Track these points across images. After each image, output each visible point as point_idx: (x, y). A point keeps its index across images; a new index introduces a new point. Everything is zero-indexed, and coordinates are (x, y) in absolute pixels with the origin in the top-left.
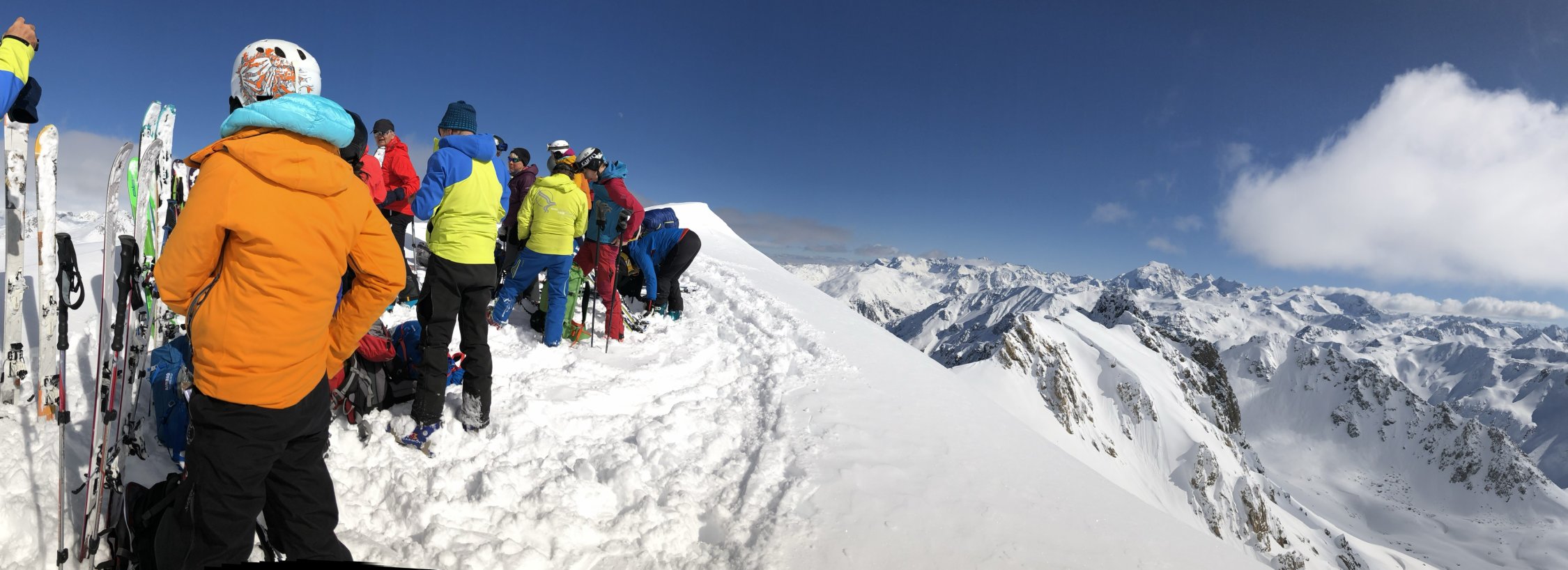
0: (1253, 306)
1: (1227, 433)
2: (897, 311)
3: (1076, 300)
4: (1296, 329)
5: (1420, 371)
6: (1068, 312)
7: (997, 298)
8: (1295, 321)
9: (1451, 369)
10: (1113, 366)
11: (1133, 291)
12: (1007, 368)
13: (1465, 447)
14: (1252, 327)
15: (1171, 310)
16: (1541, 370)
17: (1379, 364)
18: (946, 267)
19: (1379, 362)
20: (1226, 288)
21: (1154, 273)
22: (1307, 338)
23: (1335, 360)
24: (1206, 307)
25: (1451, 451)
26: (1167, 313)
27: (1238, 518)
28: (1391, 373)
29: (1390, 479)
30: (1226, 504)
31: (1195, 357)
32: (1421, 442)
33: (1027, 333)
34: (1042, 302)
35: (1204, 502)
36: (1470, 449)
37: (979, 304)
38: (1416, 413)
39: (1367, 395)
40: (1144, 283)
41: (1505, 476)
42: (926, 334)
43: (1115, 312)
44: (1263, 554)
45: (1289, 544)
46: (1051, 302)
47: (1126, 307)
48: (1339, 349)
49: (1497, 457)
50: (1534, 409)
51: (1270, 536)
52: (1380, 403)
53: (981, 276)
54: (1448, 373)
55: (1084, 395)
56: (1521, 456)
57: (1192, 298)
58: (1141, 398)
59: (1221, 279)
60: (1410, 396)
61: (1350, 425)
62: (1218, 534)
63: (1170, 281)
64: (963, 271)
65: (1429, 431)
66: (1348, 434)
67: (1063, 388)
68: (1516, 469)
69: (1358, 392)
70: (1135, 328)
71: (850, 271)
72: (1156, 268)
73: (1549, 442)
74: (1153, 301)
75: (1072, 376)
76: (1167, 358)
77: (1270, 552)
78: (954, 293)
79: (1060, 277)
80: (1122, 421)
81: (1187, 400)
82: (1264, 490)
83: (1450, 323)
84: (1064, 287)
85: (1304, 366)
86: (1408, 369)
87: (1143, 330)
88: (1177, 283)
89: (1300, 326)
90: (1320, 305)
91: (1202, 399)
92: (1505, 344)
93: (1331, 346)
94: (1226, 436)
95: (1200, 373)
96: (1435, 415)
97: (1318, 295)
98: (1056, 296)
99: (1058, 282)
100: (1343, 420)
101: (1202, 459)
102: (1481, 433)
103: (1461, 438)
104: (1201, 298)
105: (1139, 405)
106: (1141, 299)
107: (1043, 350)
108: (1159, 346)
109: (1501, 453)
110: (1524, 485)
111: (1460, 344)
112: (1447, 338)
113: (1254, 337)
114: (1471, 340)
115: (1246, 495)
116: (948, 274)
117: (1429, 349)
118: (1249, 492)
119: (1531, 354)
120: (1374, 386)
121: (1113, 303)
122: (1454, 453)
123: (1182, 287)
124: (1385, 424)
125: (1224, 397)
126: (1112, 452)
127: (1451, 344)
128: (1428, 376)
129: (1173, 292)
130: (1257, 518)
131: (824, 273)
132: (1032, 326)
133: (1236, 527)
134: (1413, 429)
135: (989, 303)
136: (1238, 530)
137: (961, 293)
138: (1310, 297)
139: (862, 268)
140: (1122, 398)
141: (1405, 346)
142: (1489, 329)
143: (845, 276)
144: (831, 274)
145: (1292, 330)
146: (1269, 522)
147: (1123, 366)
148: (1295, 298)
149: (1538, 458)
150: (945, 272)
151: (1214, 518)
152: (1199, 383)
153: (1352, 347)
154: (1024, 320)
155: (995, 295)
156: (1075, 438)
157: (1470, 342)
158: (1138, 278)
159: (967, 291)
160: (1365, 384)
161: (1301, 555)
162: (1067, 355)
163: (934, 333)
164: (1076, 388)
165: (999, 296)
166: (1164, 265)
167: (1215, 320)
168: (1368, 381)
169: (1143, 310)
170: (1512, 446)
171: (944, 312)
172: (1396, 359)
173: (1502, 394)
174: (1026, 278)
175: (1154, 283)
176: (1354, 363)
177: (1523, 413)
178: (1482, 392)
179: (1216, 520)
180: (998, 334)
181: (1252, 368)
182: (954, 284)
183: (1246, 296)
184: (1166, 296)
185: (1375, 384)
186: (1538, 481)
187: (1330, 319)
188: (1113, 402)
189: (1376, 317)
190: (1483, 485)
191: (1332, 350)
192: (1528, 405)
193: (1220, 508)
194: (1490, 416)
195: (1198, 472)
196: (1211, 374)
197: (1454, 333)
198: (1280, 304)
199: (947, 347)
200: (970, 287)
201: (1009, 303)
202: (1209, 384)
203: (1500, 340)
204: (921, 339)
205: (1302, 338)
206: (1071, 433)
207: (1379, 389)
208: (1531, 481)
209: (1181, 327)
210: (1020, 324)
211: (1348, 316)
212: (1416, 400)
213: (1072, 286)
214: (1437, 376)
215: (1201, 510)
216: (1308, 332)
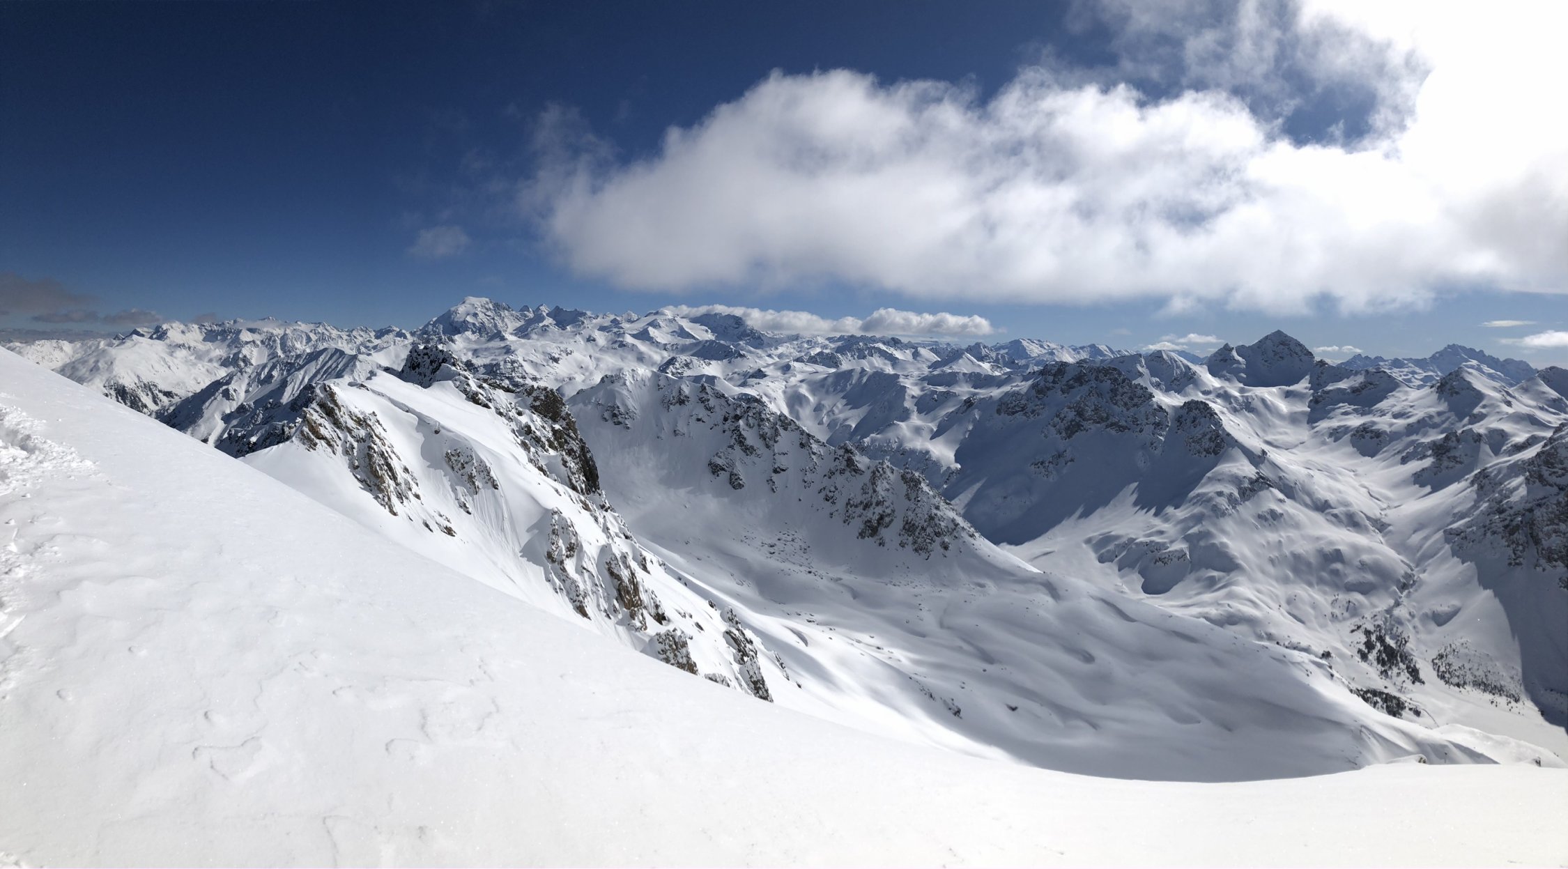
0: (601, 338)
1: (583, 494)
2: (168, 394)
3: (382, 359)
4: (659, 362)
5: (815, 406)
6: (375, 375)
7: (291, 368)
8: (656, 352)
9: (853, 401)
10: (437, 432)
11: (448, 338)
12: (311, 450)
13: (874, 496)
14: (602, 365)
15: (499, 355)
16: (965, 398)
17: (765, 399)
18: (224, 333)
19: (764, 396)
20: (566, 319)
21: (473, 311)
22: (672, 372)
23: (710, 397)
24: (542, 346)
25: (857, 501)
26: (495, 360)
27: (606, 594)
28: (780, 410)
29: (784, 537)
30: (589, 578)
31: (535, 409)
32: (820, 492)
33: (332, 406)
34: (346, 366)
35: (564, 578)
36: (880, 497)
37: (270, 376)
38: (813, 456)
39: (751, 438)
40: (462, 326)
41: (923, 529)
42: (209, 419)
43: (431, 367)
44: (637, 633)
45: (669, 621)
46: (354, 365)
47: (443, 360)
48: (713, 383)
49: (914, 506)
50: (957, 447)
51: (645, 612)
52: (768, 446)
53: (269, 342)
54: (849, 407)
55: (406, 470)
56: (942, 503)
57: (523, 337)
58: (476, 464)
59: (557, 308)
60: (804, 437)
61: (732, 474)
62: (585, 614)
63: (493, 319)
64: (246, 336)
65: (830, 478)
66: (731, 487)
67: (379, 465)
68: (936, 520)
69: (741, 434)
70: (458, 383)
71: (100, 348)
72: (473, 305)
73: (977, 486)
74: (475, 346)
75: (389, 450)
76: (501, 414)
77: (646, 631)
78: (238, 366)
79: (362, 333)
80: (456, 494)
81: (531, 461)
82: (634, 559)
83: (849, 345)
84: (368, 344)
85: (671, 406)
86: (801, 404)
87: (468, 385)
88: (503, 321)
89: (663, 358)
90: (687, 330)
91: (549, 457)
92: (919, 369)
93: (704, 379)
94: (583, 498)
95: (543, 427)
96: (836, 459)
97: (682, 318)
98: (361, 357)
99: (361, 339)
100: (723, 469)
101: (556, 527)
102: (892, 477)
103: (869, 485)
104: (534, 336)
105: (474, 473)
106: (460, 347)
107: (351, 424)
108: (490, 400)
109: (919, 501)
110: (946, 540)
111: (863, 370)
112: (847, 363)
113: (606, 376)
114: (877, 365)
115: (613, 566)
116: (227, 342)
117: (825, 379)
118: (616, 562)
119: (952, 379)
120: (759, 425)
121: (426, 357)
122: (861, 503)
123: (509, 325)
124: (775, 471)
125: (575, 452)
126: (449, 531)
127: (852, 371)
128: (825, 412)
129: (499, 332)
130: (628, 592)
131: (66, 351)
132: (336, 397)
133: (604, 605)
134: (809, 477)
135: (282, 374)
136: (606, 607)
137: (246, 365)
138: (673, 321)
139: (116, 342)
140: (453, 468)
141: (796, 376)
142: (899, 351)
143: (95, 354)
144: (75, 352)
145: (653, 364)
146: (643, 596)
147: (449, 431)
148: (654, 324)
149: (963, 505)
150: (224, 340)
151: (578, 596)
152: (543, 439)
153: (730, 380)
154: (326, 391)
155: (287, 363)
156: (400, 520)
157: (875, 367)
158: (453, 322)
159: (253, 362)
160: (748, 425)
161: (683, 632)
162: (379, 426)
163: (218, 417)
164: (394, 463)
165: (294, 364)
166: (484, 300)
167: (556, 360)
168: (751, 421)
169: (464, 360)
170: (931, 493)
171: (227, 390)
172: (784, 392)
173: (917, 430)
174: (322, 338)
175: (474, 324)
176: (734, 399)
177: (943, 452)
178: (893, 427)
179: (581, 598)
180: (297, 411)
181: (607, 415)
182: (236, 355)
183: (591, 326)
184: (491, 339)
185: (761, 423)
186: (964, 534)
187: (700, 347)
188: (443, 473)
189: (758, 340)
190: (898, 540)
191: (705, 384)
192: (949, 442)
193: (583, 584)
194: (904, 456)
195: (553, 544)
196: (557, 427)
197: (855, 357)
198: (635, 332)
199: (237, 432)
200: (256, 356)
201: (306, 372)
202: (555, 439)
203: (913, 363)
204: (202, 428)
205: (667, 373)
206: (395, 514)
207: (766, 430)
208: (955, 533)
209: (513, 374)
210: (322, 396)
211: (722, 342)
212: (812, 441)
213: (377, 342)
214: (836, 411)
215: (562, 587)
216: (674, 364)
